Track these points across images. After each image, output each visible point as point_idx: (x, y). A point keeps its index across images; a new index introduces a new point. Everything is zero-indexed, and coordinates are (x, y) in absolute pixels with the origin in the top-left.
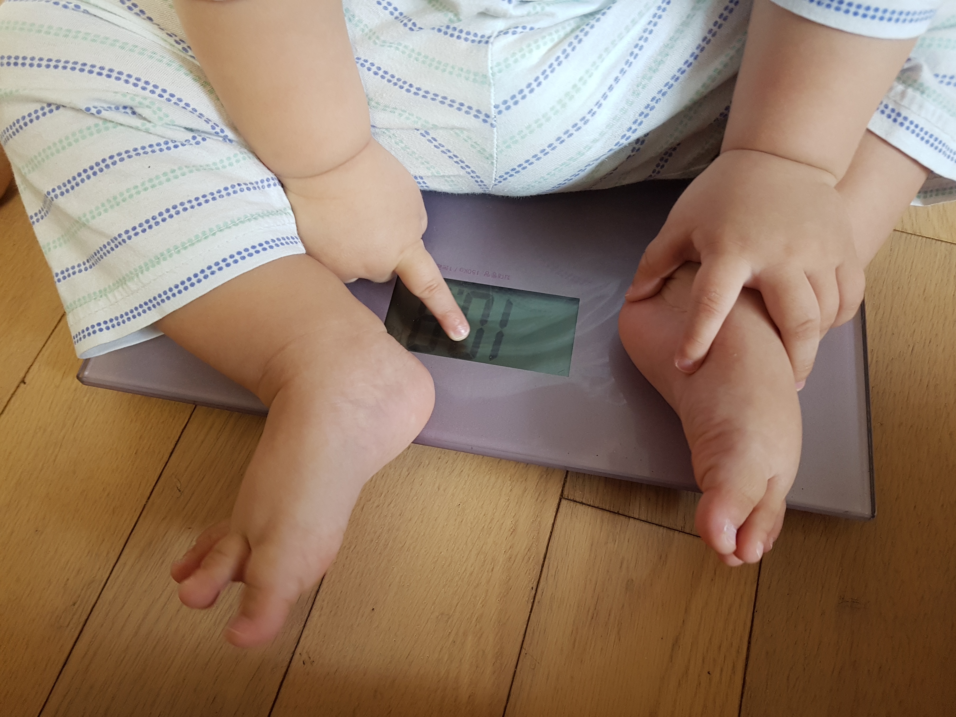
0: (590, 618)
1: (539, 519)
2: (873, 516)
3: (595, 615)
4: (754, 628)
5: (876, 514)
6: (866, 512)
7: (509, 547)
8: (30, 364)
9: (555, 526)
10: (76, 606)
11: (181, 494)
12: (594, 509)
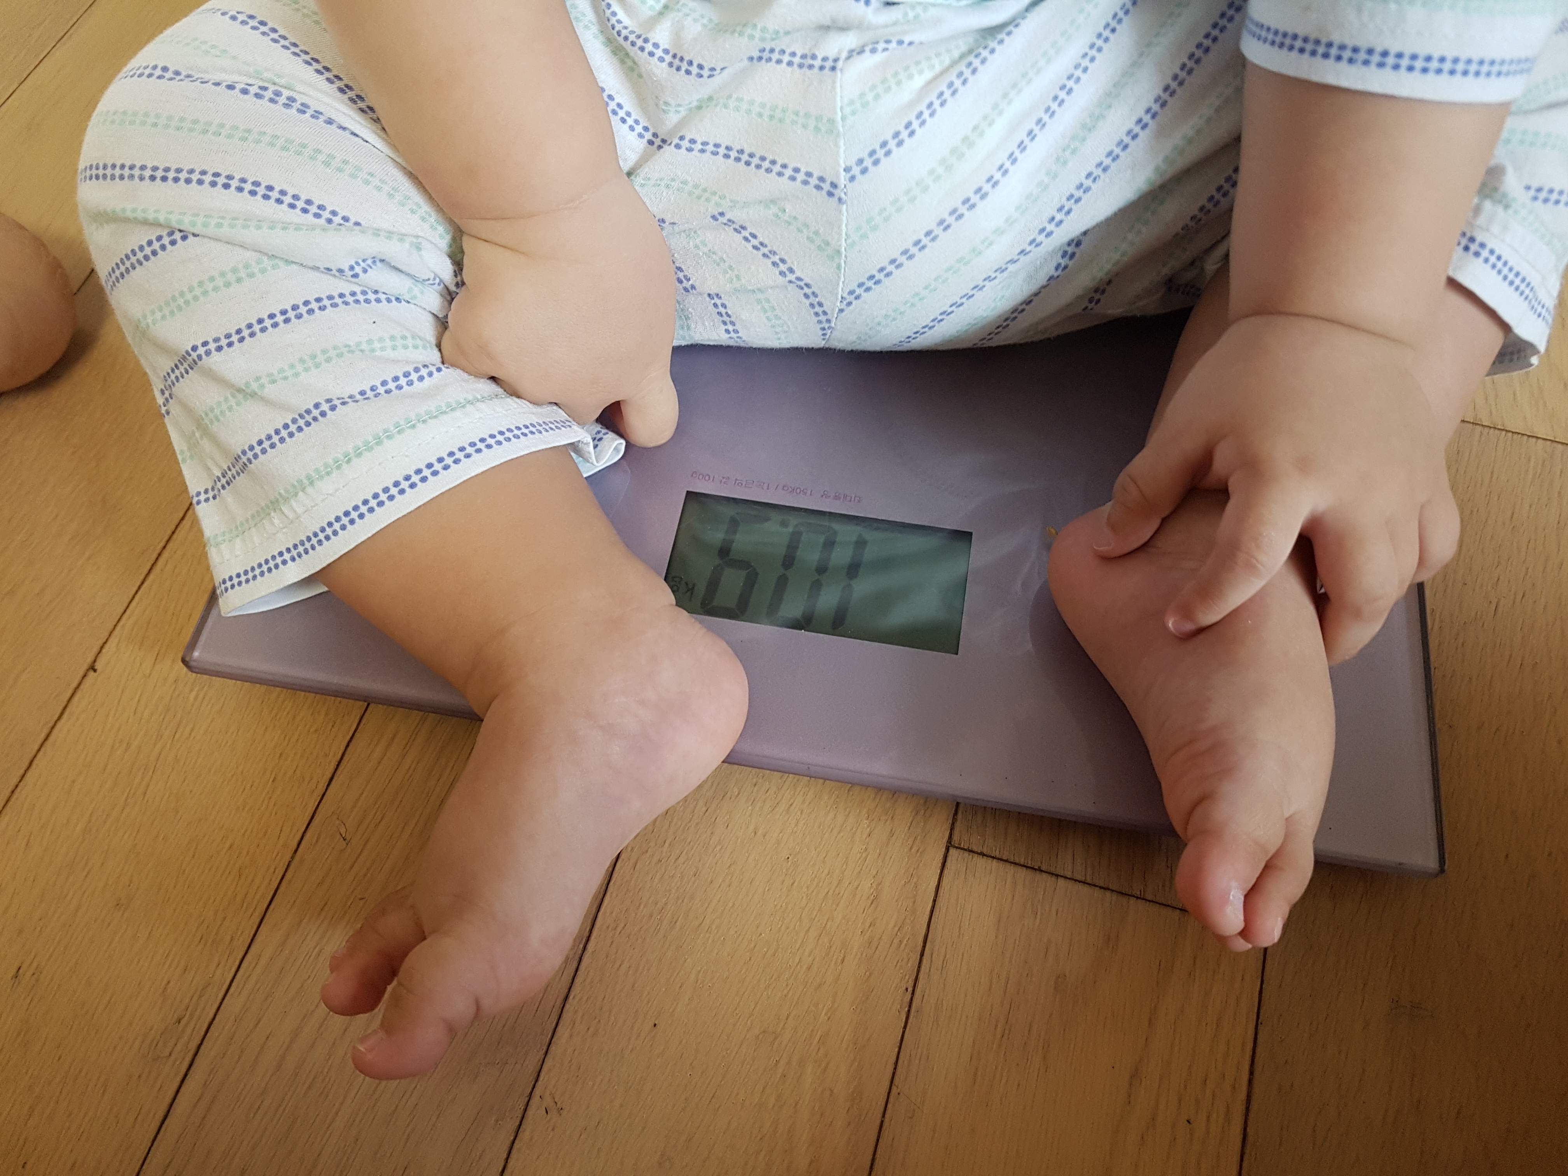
0: (999, 1036)
1: (915, 880)
2: (1442, 870)
3: (1007, 1032)
4: (1258, 1050)
5: (1446, 867)
6: (1432, 864)
7: (868, 925)
8: (104, 640)
9: (941, 891)
10: (183, 1022)
11: (347, 844)
12: (1001, 864)
